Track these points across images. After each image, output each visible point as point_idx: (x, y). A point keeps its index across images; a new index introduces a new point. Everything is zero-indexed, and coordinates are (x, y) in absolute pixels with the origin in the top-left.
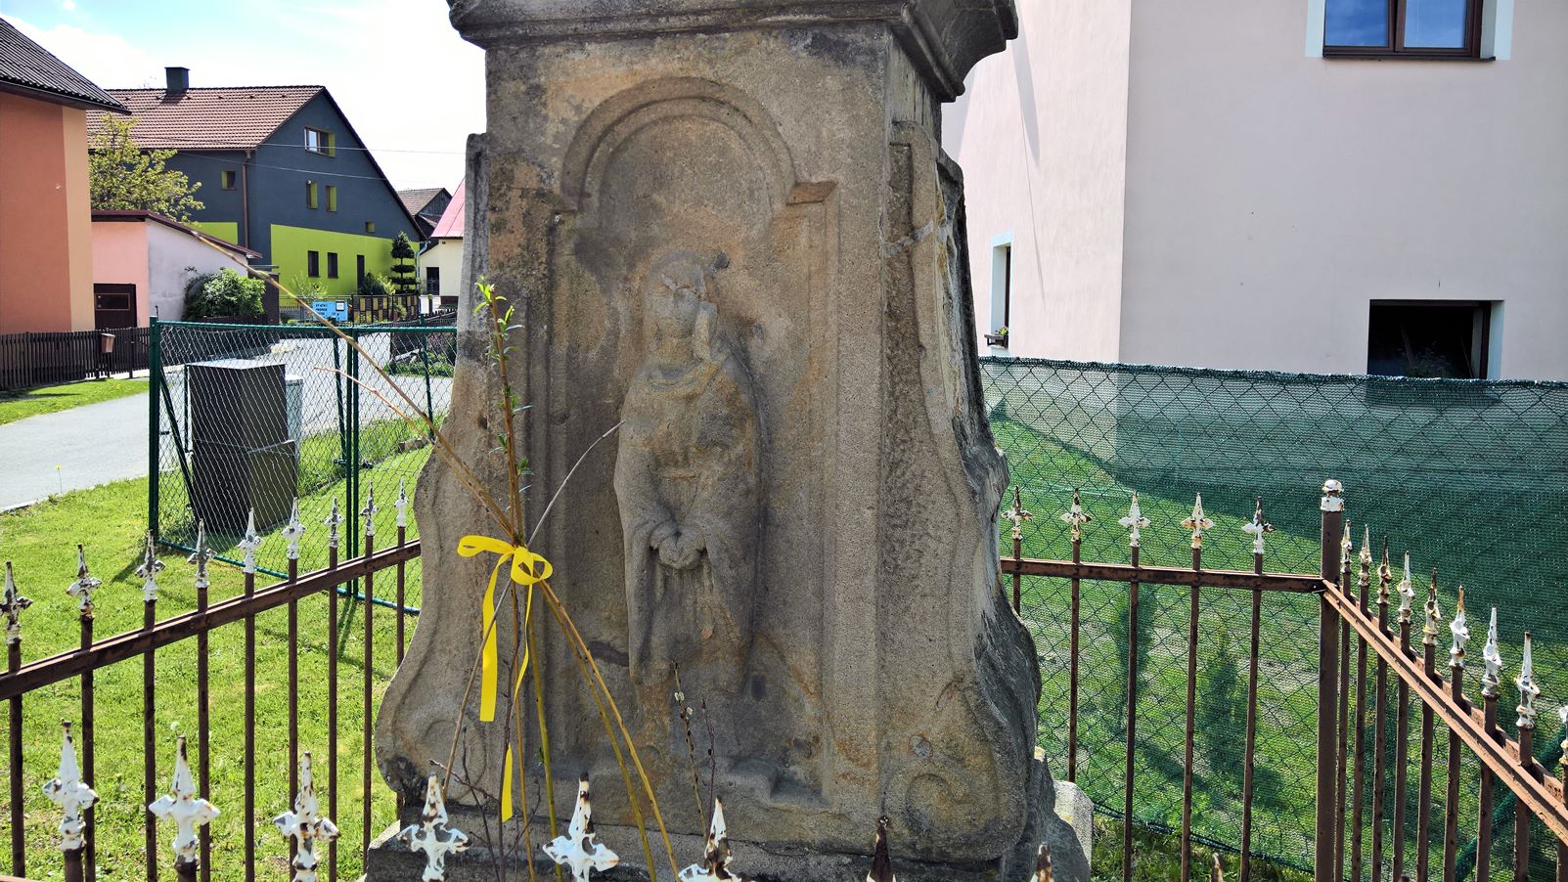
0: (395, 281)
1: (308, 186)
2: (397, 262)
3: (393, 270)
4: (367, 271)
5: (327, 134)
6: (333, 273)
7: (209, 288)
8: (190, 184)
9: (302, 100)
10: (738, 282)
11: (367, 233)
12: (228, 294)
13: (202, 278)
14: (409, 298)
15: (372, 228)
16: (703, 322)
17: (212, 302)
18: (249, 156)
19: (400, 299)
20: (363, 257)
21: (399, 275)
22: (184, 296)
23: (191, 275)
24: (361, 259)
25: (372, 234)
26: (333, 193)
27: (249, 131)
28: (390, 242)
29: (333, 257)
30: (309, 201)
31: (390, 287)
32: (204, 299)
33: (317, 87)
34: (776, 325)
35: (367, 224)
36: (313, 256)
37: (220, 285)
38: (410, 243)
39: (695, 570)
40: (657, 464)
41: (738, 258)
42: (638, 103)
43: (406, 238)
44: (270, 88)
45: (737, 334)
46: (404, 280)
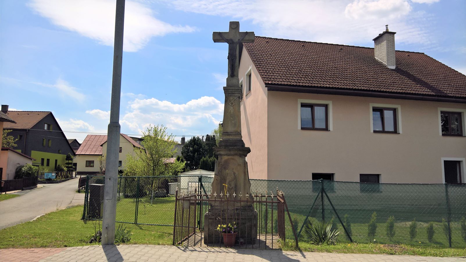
0: (67, 167)
1: (43, 139)
2: (67, 161)
3: (66, 164)
4: (58, 164)
5: (50, 125)
6: (48, 165)
7: (23, 169)
8: (14, 140)
9: (44, 116)
10: (234, 170)
11: (59, 153)
12: (29, 171)
13: (20, 166)
14: (71, 172)
15: (60, 152)
16: (232, 173)
17: (23, 173)
18: (28, 131)
19: (68, 172)
20: (57, 160)
21: (67, 165)
22: (15, 171)
23: (18, 165)
24: (56, 161)
25: (60, 153)
26: (50, 141)
27: (27, 124)
28: (65, 156)
29: (48, 160)
30: (43, 144)
31: (65, 169)
32: (21, 172)
33: (49, 112)
34: (237, 173)
35: (59, 150)
36: (43, 160)
37: (26, 168)
38: (71, 156)
39: (232, 189)
40: (229, 182)
41: (234, 169)
42: (228, 159)
43: (70, 155)
44: (34, 112)
45: (234, 173)
46: (69, 167)
